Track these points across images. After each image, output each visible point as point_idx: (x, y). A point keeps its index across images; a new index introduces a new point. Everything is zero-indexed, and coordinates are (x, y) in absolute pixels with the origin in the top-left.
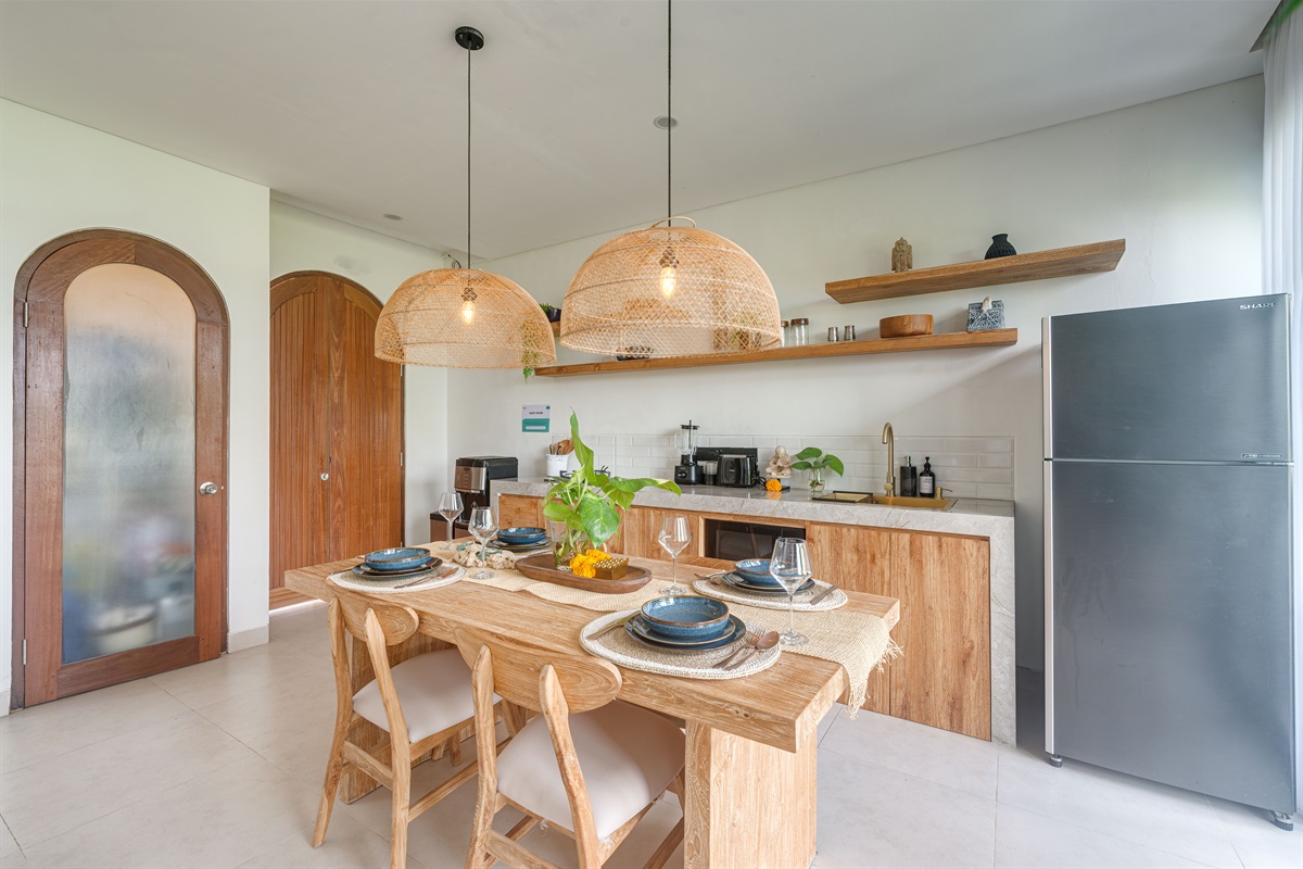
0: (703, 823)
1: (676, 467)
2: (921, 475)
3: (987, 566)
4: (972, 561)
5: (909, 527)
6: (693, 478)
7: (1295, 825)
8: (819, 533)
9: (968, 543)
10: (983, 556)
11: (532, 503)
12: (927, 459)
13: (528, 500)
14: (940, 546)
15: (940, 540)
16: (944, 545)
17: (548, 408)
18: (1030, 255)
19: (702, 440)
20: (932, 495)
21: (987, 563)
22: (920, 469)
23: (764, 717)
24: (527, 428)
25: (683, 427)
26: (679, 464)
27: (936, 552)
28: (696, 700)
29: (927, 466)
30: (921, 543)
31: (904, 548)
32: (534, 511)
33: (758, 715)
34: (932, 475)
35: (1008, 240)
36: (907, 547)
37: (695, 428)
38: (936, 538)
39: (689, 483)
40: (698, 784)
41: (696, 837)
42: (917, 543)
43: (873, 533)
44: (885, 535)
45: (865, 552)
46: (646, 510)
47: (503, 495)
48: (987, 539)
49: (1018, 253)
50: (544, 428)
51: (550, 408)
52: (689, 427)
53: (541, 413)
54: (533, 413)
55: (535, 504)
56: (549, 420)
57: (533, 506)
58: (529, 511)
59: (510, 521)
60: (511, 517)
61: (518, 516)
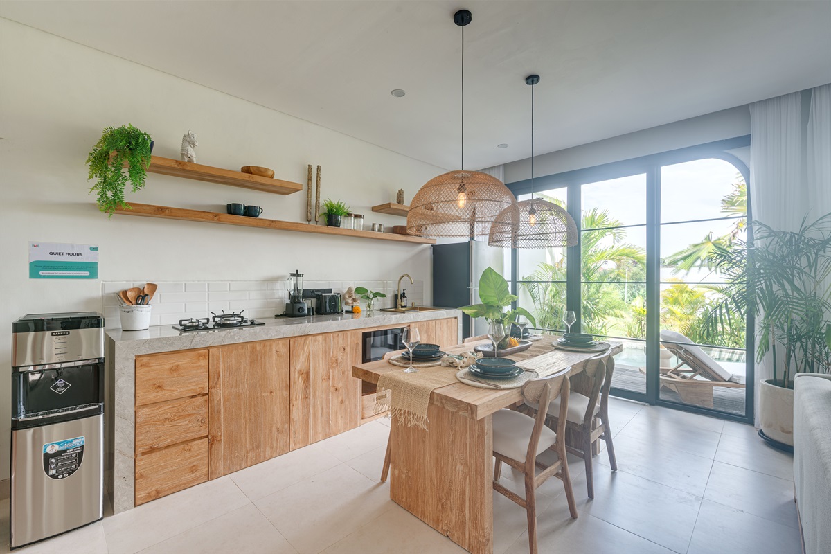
1: (287, 305)
11: (200, 355)
12: (403, 289)
13: (193, 353)
17: (96, 249)
24: (42, 273)
25: (293, 275)
26: (289, 303)
29: (403, 293)
32: (204, 362)
37: (300, 276)
47: (140, 356)
48: (456, 318)
50: (88, 273)
51: (99, 249)
52: (297, 274)
53: (77, 254)
54: (59, 254)
55: (204, 356)
56: (96, 263)
57: (201, 358)
58: (195, 365)
59: (160, 384)
60: (161, 379)
61: (175, 375)
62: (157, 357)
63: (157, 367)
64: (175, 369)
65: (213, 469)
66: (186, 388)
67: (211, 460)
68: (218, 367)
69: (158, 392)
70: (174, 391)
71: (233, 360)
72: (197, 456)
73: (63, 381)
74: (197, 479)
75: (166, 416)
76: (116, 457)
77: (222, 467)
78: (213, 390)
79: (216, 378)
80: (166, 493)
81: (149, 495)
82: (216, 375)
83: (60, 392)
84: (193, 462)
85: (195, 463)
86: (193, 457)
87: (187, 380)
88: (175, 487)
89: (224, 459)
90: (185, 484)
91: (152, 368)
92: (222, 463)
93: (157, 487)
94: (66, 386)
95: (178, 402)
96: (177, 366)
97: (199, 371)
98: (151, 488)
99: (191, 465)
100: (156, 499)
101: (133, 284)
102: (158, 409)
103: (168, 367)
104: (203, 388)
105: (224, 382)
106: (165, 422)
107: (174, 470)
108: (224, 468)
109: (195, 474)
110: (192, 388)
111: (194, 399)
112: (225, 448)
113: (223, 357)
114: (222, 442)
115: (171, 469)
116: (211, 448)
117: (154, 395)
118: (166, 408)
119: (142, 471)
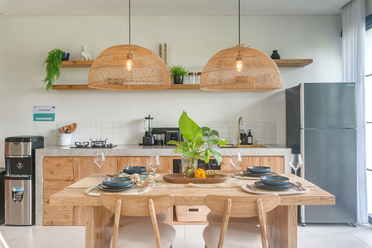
0: (295, 239)
1: (144, 138)
2: (248, 136)
3: (283, 166)
4: (279, 165)
5: (259, 155)
6: (153, 142)
7: (357, 226)
8: (226, 160)
9: (278, 159)
10: (282, 163)
11: (69, 160)
12: (250, 130)
13: (66, 159)
14: (269, 161)
15: (269, 158)
16: (270, 160)
17: (54, 107)
18: (288, 60)
19: (155, 124)
20: (251, 144)
21: (283, 164)
22: (247, 134)
23: (326, 198)
24: (37, 119)
25: (146, 118)
26: (144, 136)
27: (268, 163)
28: (306, 199)
29: (250, 133)
30: (263, 160)
31: (257, 163)
32: (71, 164)
33: (325, 198)
34: (252, 136)
35: (278, 53)
36: (258, 162)
37: (152, 119)
38: (268, 158)
39: (151, 145)
40: (293, 228)
41: (292, 244)
42: (262, 160)
43: (247, 158)
44: (251, 159)
45: (244, 166)
46: (144, 158)
47: (45, 157)
48: (283, 157)
49: (281, 58)
50: (51, 119)
51: (55, 107)
52: (149, 118)
53: (48, 110)
54: (42, 110)
55: (71, 161)
56: (54, 114)
57: (70, 162)
58: (67, 165)
59: (52, 171)
60: (53, 169)
61: (58, 168)
62: (51, 158)
63: (51, 163)
64: (59, 165)
65: (76, 220)
66: (63, 176)
67: (75, 215)
68: (77, 168)
69: (51, 175)
70: (58, 176)
71: (85, 165)
72: (68, 211)
73: (21, 164)
74: (68, 222)
75: (55, 187)
76: (36, 200)
77: (80, 221)
78: (75, 179)
79: (77, 173)
80: (55, 224)
81: (48, 223)
82: (77, 171)
83: (20, 168)
84: (66, 213)
85: (67, 214)
86: (67, 211)
87: (64, 172)
88: (58, 223)
89: (81, 217)
90: (63, 223)
91: (49, 163)
92: (80, 219)
93: (51, 220)
94: (21, 166)
95: (59, 181)
96: (59, 164)
97: (69, 168)
98: (49, 220)
99: (65, 215)
100: (51, 225)
101: (68, 124)
102: (51, 183)
103: (55, 163)
104: (71, 177)
105: (80, 176)
106: (54, 190)
107: (58, 214)
108: (81, 222)
109: (67, 220)
110: (66, 176)
111: (67, 182)
112: (81, 211)
113: (80, 163)
114: (80, 208)
115: (57, 213)
116: (75, 209)
117: (50, 176)
118: (55, 183)
119: (46, 210)
